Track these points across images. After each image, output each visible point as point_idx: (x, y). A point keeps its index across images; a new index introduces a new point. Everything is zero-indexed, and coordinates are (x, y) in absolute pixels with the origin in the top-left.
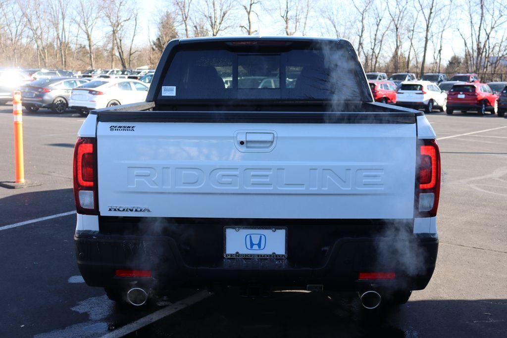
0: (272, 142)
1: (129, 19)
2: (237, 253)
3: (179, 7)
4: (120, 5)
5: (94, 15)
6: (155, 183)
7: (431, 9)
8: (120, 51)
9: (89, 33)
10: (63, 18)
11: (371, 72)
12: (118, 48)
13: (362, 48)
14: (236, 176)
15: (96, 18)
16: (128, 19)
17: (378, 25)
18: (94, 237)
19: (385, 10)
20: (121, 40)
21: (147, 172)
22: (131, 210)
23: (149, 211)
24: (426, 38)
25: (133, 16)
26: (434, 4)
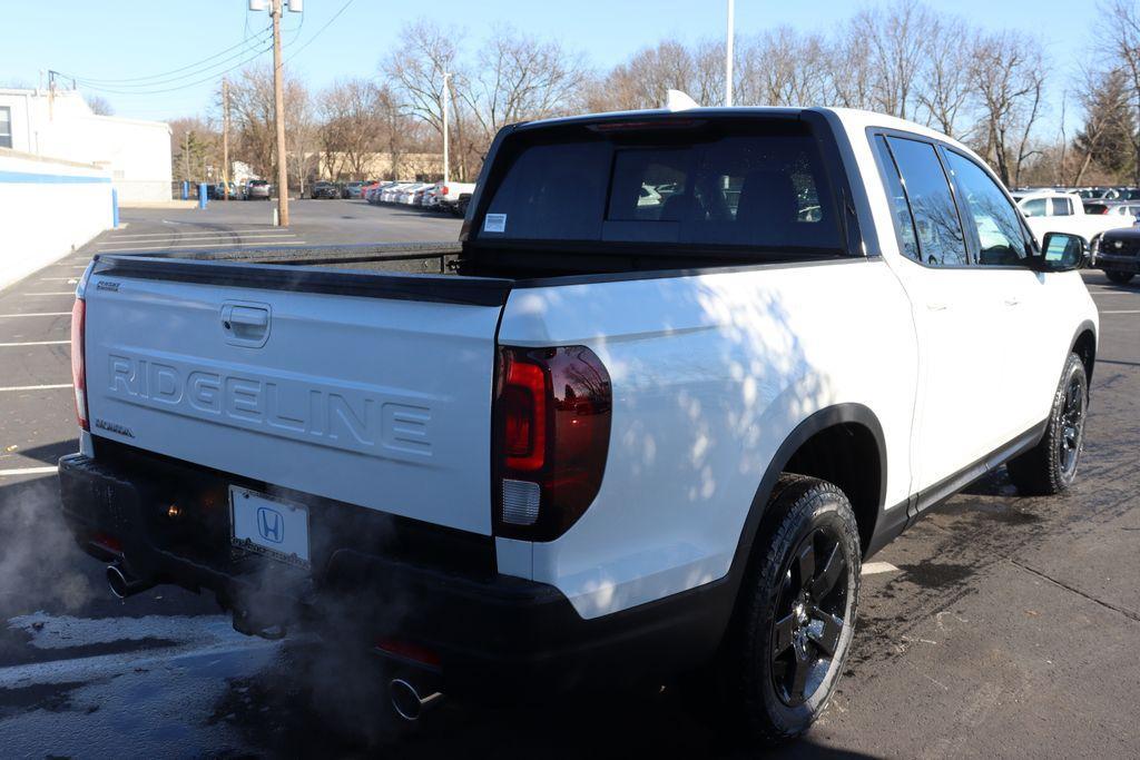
0: (264, 327)
1: (1027, 91)
3: (1130, 59)
4: (1011, 65)
5: (961, 86)
8: (1001, 153)
9: (949, 120)
10: (905, 94)
12: (997, 147)
14: (215, 388)
15: (966, 91)
16: (1024, 89)
20: (1002, 132)
22: (115, 430)
25: (1034, 85)
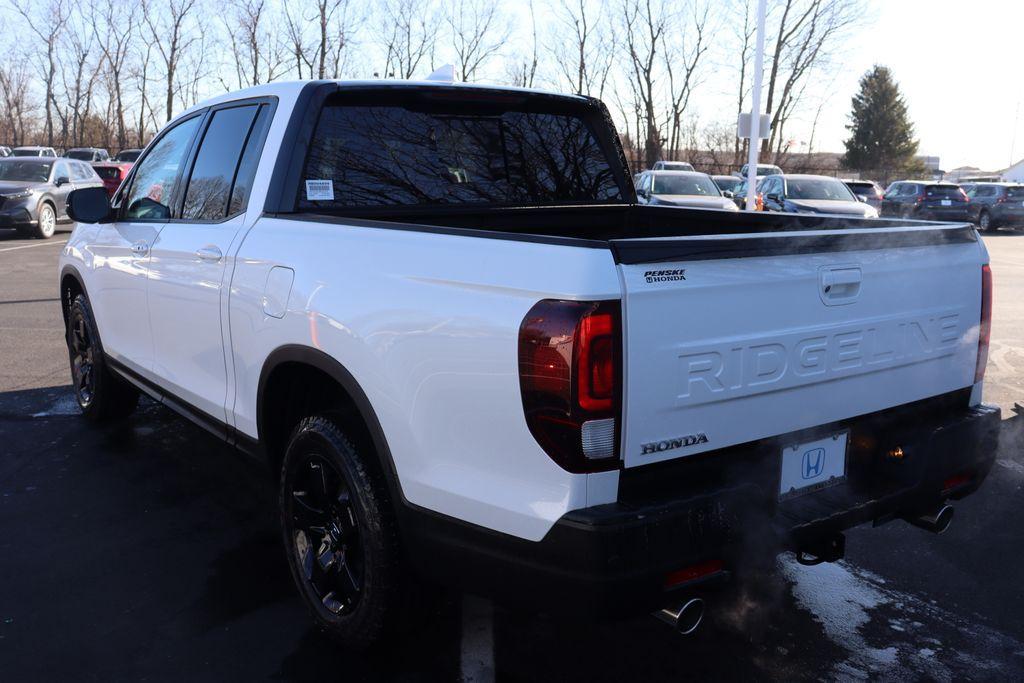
2: (792, 489)
6: (719, 383)
7: (174, 43)
11: (75, 147)
13: (55, 103)
17: (81, 65)
18: (640, 517)
19: (92, 39)
21: (706, 361)
22: (678, 445)
23: (705, 439)
24: (170, 91)
26: (178, 36)
